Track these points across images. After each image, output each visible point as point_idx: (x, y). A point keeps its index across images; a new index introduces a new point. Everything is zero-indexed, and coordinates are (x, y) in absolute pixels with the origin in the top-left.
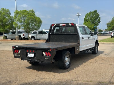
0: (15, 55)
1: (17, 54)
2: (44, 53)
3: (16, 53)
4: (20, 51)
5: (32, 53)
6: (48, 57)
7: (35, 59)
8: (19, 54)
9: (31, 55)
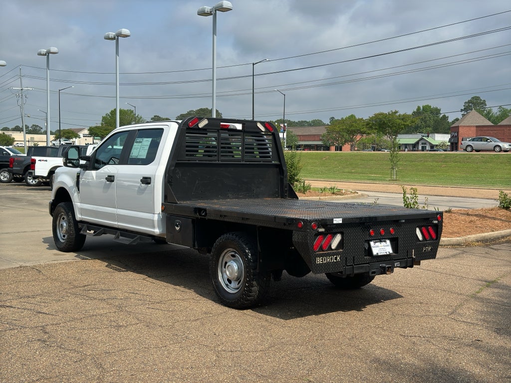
0: (319, 260)
2: (418, 231)
3: (320, 249)
4: (339, 238)
5: (385, 239)
7: (395, 260)
8: (337, 254)
9: (383, 247)
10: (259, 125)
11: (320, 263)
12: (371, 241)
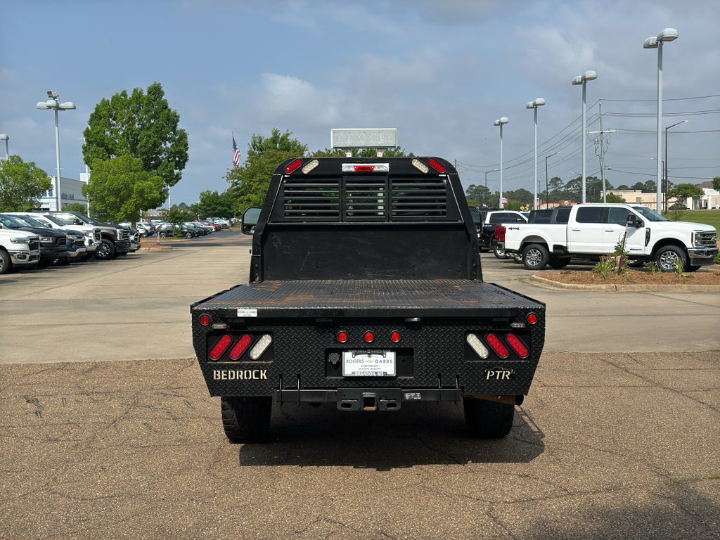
0: (219, 375)
1: (235, 368)
2: (473, 340)
3: (225, 356)
4: (266, 341)
5: (381, 350)
6: (507, 367)
7: (403, 388)
8: (259, 367)
9: (374, 364)
10: (416, 164)
11: (221, 380)
12: (347, 350)
